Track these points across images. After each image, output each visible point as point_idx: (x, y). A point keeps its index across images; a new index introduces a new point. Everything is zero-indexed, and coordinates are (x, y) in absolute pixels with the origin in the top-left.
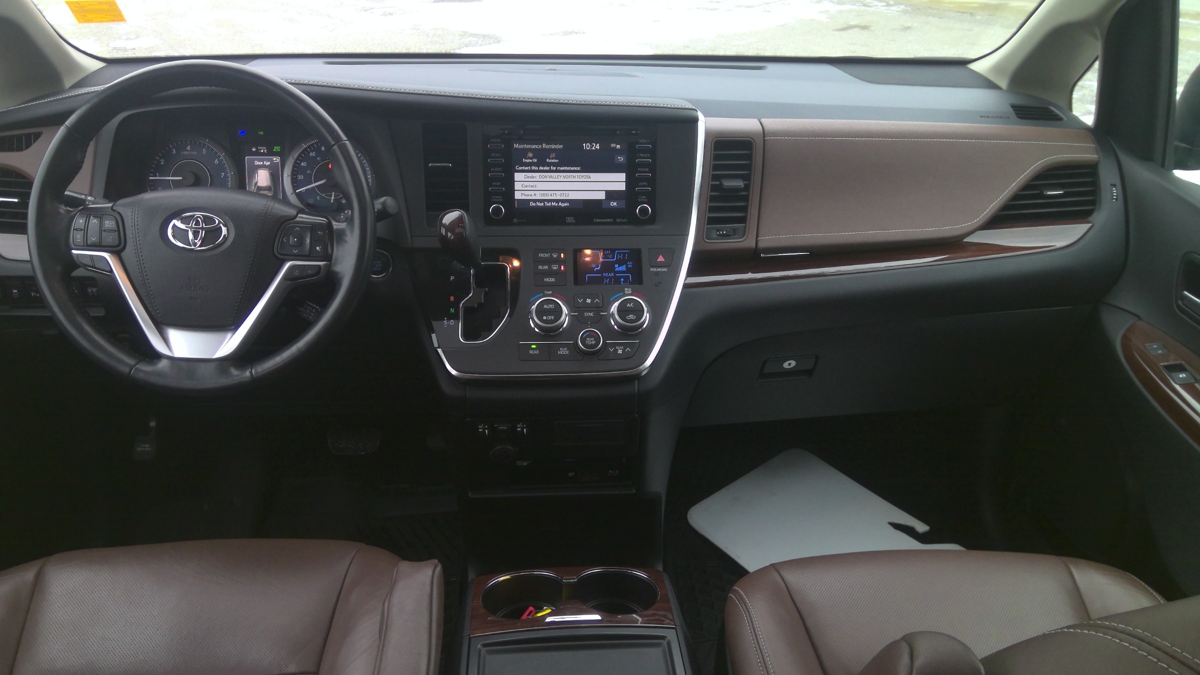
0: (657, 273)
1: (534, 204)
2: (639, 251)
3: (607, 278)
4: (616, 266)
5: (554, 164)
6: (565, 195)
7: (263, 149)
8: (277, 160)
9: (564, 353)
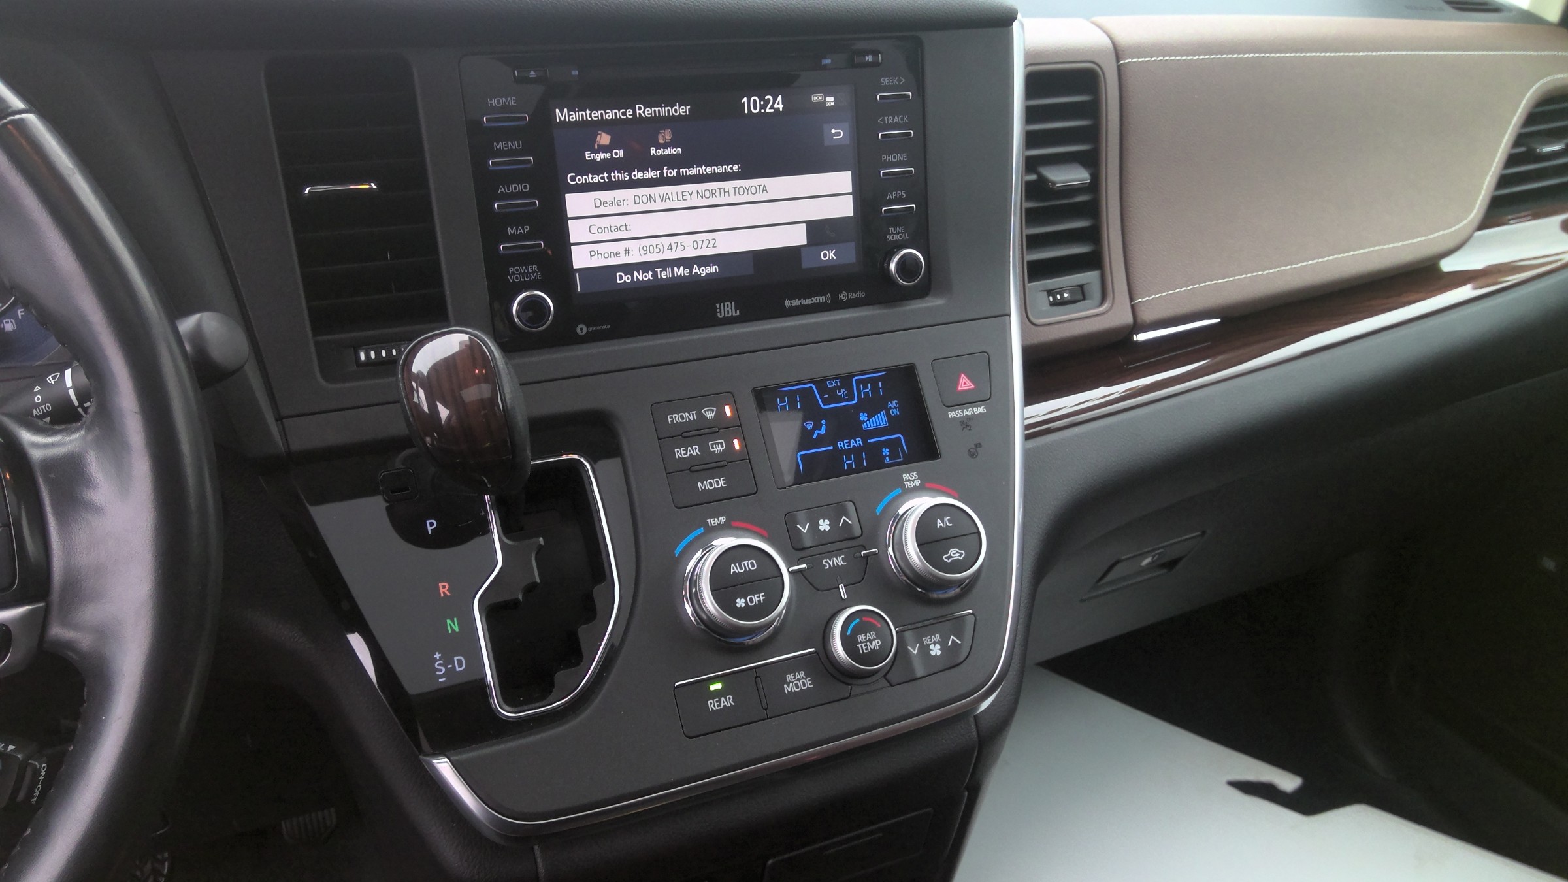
0: (965, 423)
1: (627, 279)
2: (909, 372)
3: (848, 453)
4: (863, 416)
5: (672, 162)
6: (706, 243)
9: (801, 687)
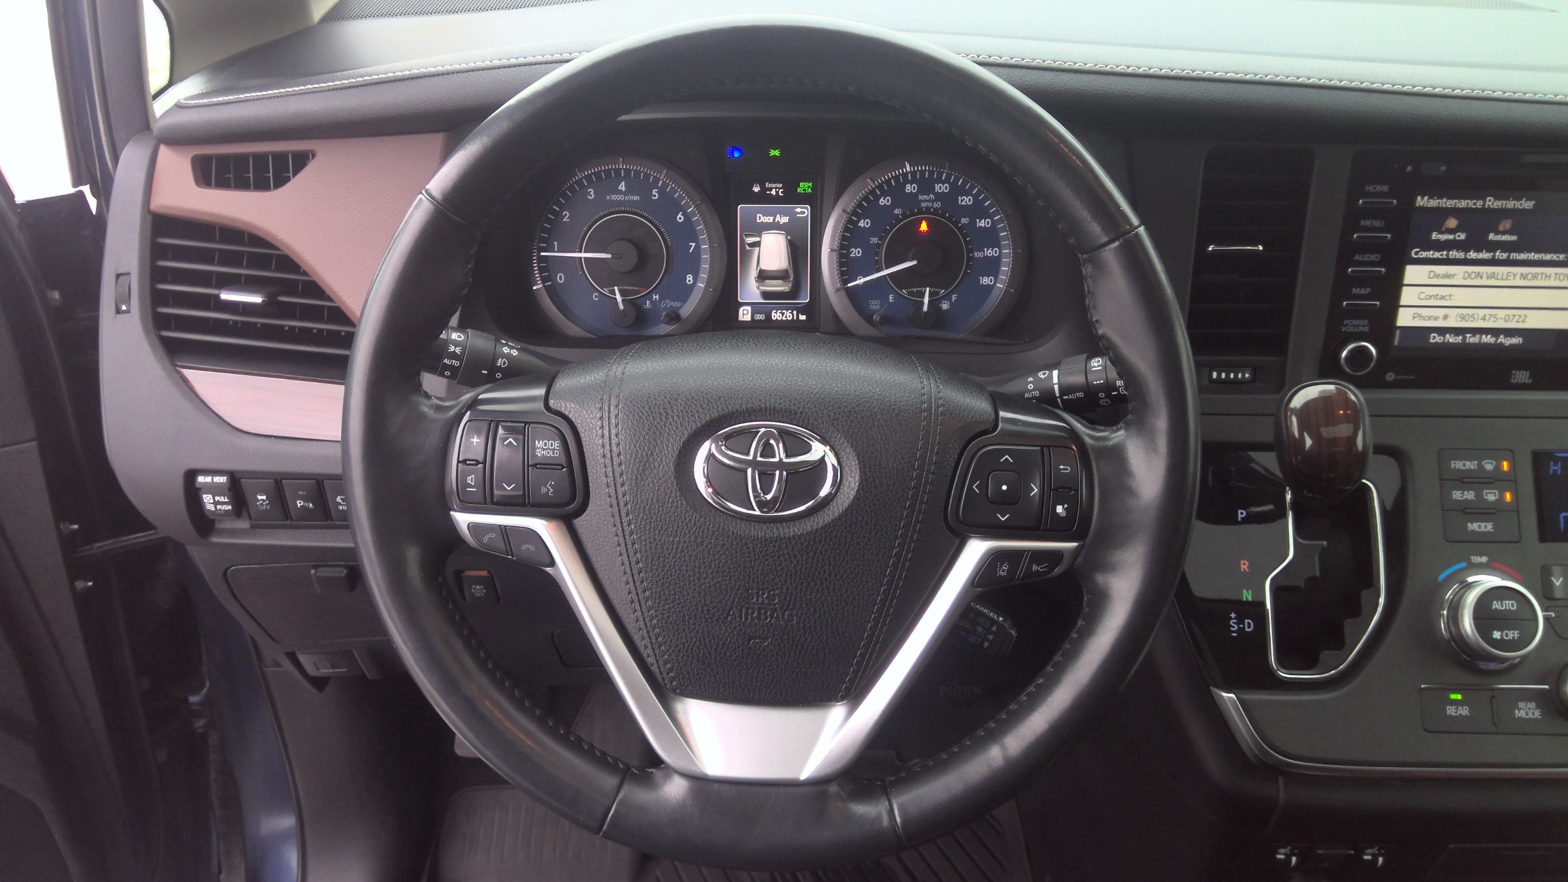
1: (1439, 339)
5: (1506, 247)
6: (1516, 318)
7: (776, 188)
8: (804, 213)
9: (1530, 715)
